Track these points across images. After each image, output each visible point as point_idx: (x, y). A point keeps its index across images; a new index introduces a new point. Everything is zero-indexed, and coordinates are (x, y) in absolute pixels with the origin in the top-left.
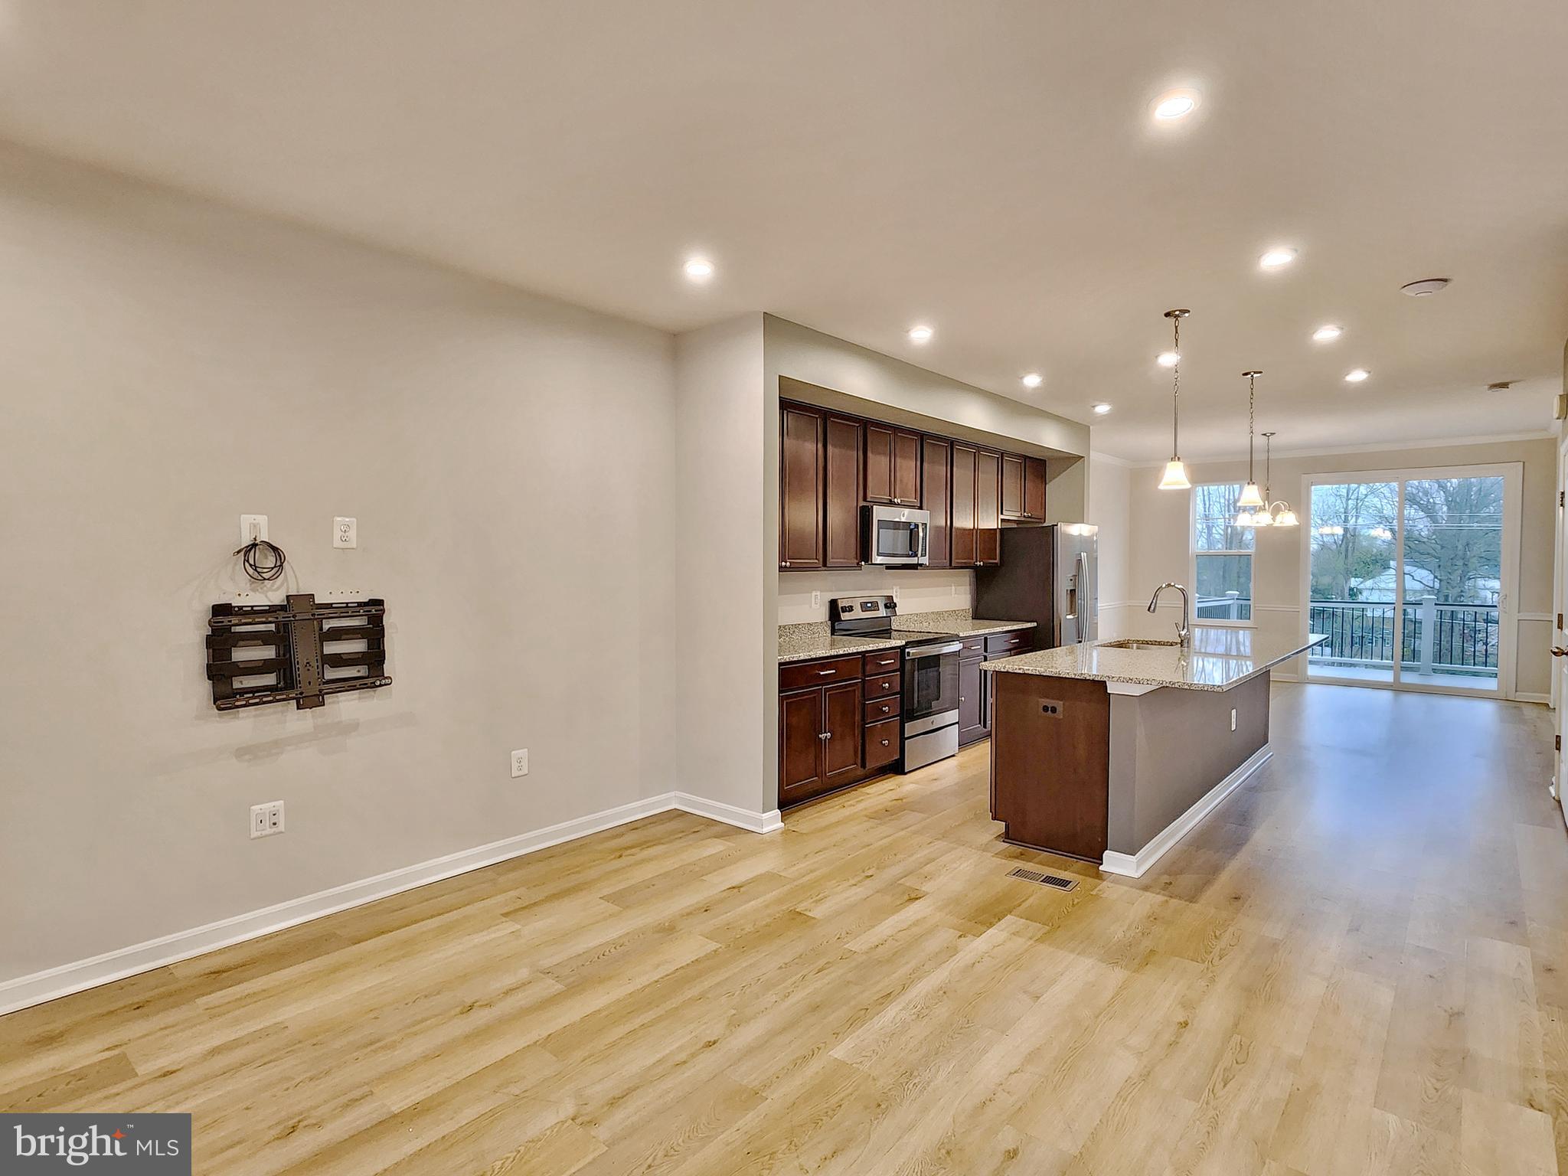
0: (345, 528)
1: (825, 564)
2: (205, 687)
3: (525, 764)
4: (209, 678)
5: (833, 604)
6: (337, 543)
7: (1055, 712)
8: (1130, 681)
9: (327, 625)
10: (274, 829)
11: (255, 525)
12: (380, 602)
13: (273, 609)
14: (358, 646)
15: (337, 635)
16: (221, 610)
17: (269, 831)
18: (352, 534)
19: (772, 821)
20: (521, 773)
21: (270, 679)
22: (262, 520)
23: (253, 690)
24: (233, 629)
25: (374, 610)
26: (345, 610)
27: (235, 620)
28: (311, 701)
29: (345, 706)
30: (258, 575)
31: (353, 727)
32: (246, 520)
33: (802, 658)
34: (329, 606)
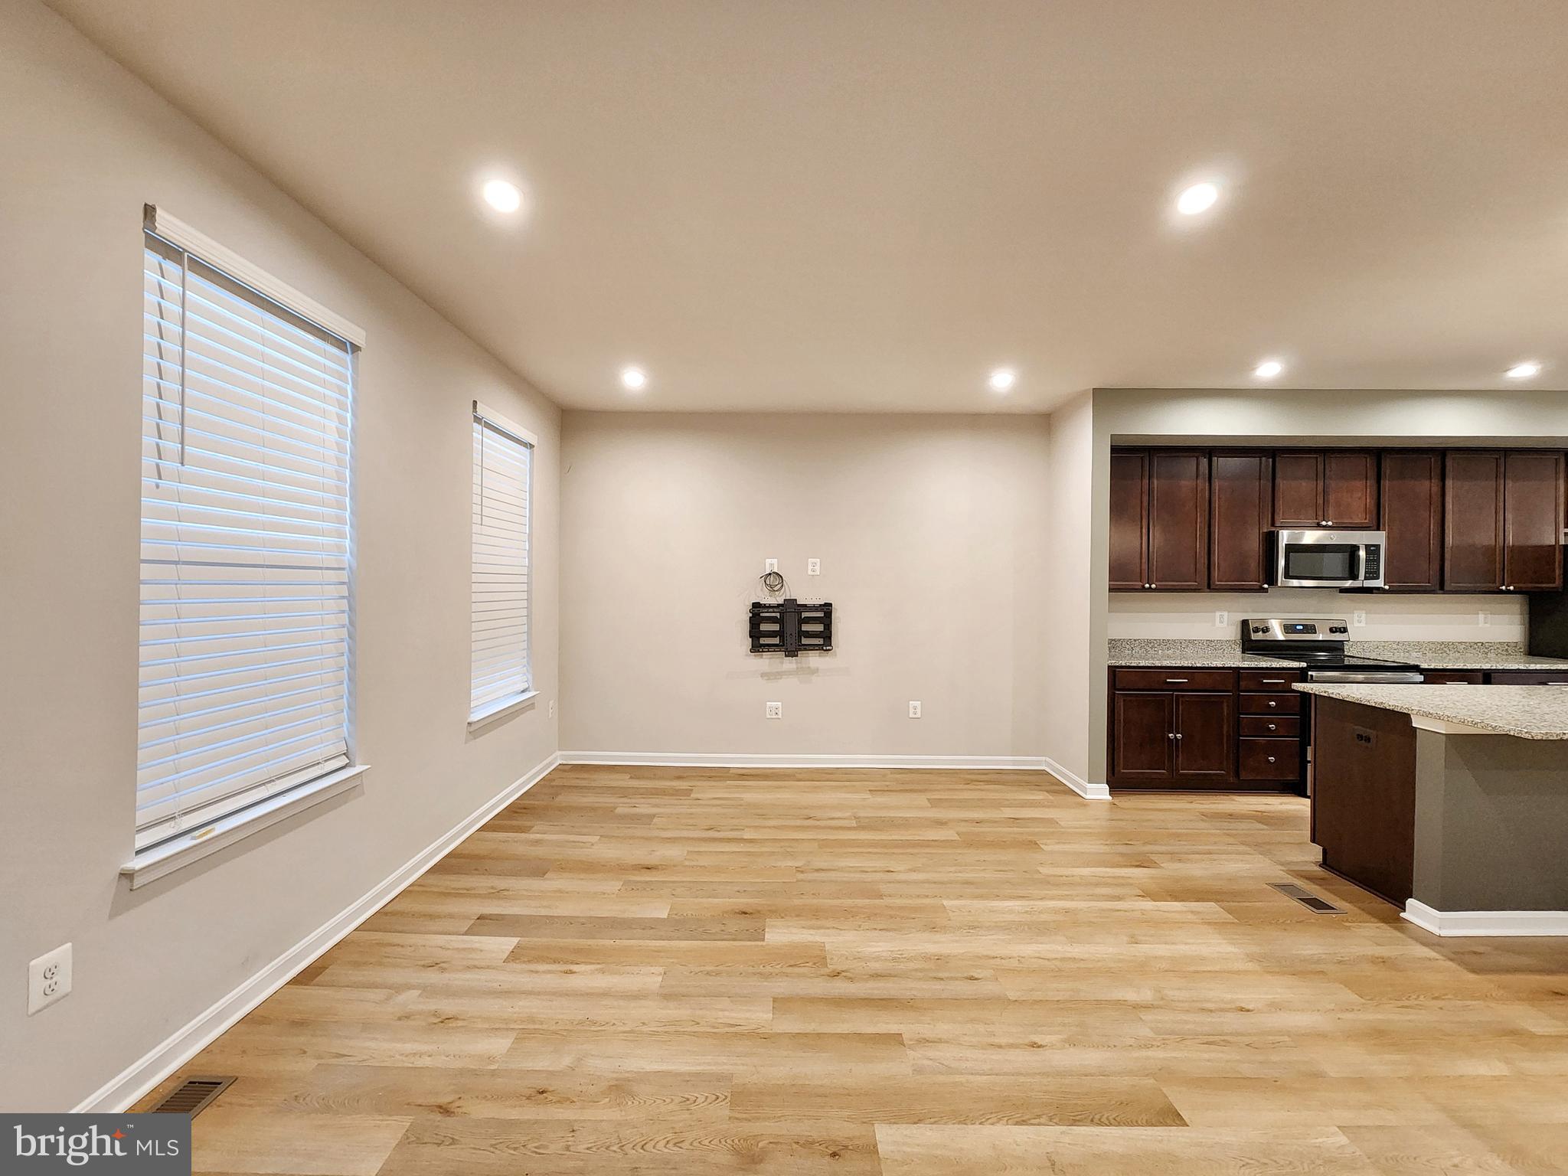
0: (814, 566)
1: (1209, 587)
2: (748, 642)
3: (919, 711)
4: (750, 637)
5: (1245, 623)
6: (810, 572)
7: (1369, 741)
8: (1430, 716)
9: (804, 615)
10: (776, 716)
11: (772, 564)
12: (831, 605)
13: (779, 605)
14: (820, 628)
15: (808, 620)
16: (756, 605)
17: (774, 717)
18: (817, 568)
19: (1100, 792)
20: (914, 716)
21: (776, 641)
22: (775, 561)
23: (768, 645)
24: (761, 615)
25: (827, 609)
26: (814, 608)
27: (761, 610)
28: (791, 653)
29: (813, 659)
30: (772, 588)
31: (816, 671)
32: (768, 561)
33: (1141, 665)
34: (805, 606)
